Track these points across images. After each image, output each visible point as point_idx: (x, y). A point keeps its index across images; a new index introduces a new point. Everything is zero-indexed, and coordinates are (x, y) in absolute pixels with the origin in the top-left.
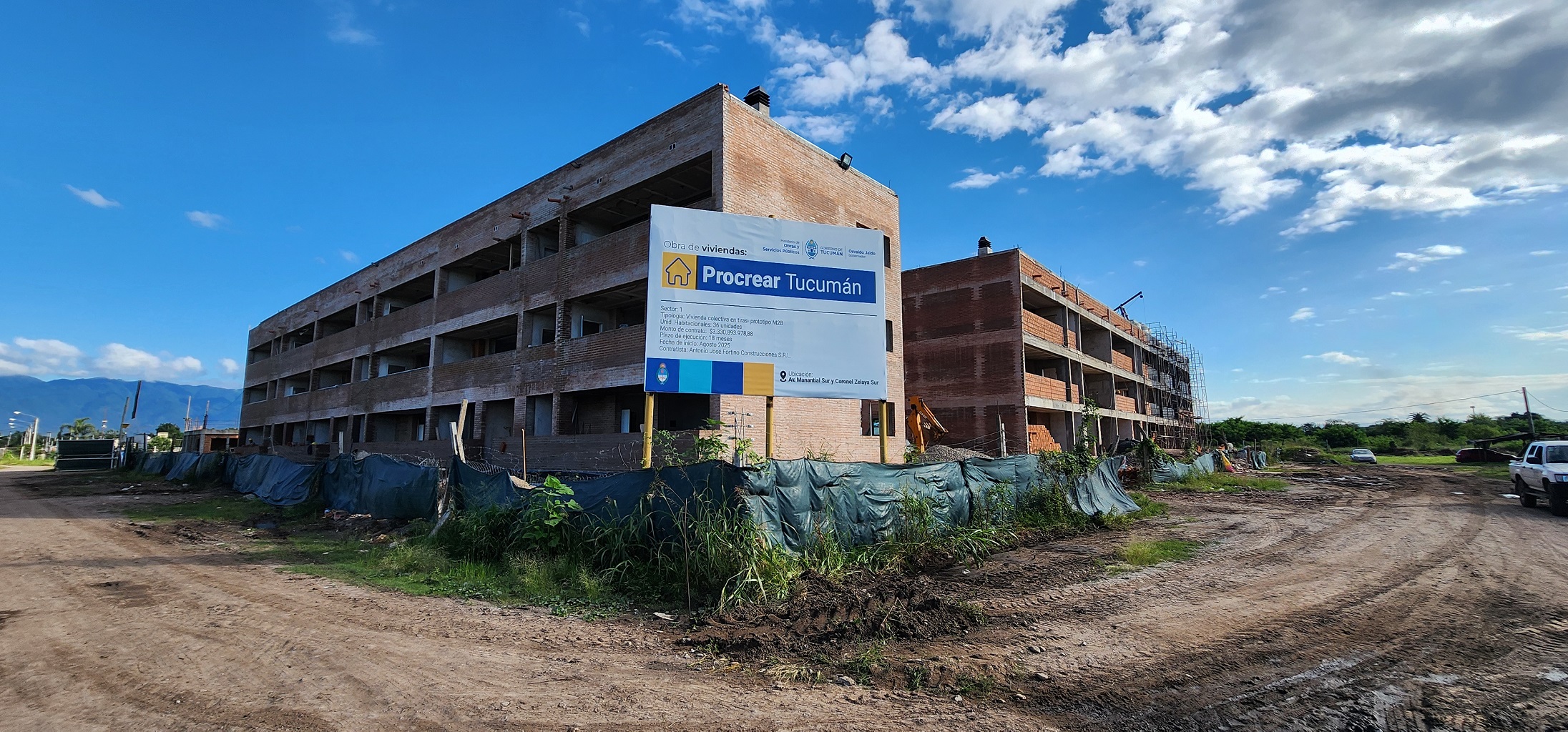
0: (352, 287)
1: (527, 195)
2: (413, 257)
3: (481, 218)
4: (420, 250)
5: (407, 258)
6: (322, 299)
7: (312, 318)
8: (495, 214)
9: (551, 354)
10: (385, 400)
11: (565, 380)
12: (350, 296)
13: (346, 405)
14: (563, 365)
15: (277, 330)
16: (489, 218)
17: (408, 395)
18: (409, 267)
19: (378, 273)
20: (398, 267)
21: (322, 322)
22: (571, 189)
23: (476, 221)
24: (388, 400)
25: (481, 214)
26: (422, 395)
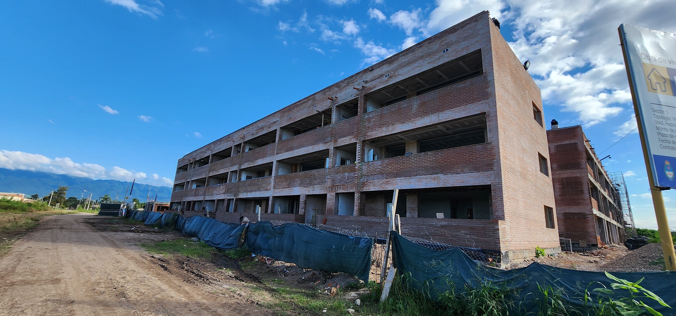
0: (230, 139)
1: (335, 88)
2: (264, 124)
3: (306, 102)
4: (268, 120)
5: (260, 124)
6: (214, 144)
7: (209, 153)
8: (314, 99)
9: (353, 170)
10: (245, 192)
11: (364, 185)
12: (229, 143)
13: (224, 193)
14: (362, 176)
15: (191, 159)
16: (310, 102)
17: (259, 190)
18: (262, 128)
19: (245, 132)
20: (255, 129)
21: (213, 155)
22: (366, 82)
23: (302, 104)
24: (247, 191)
25: (306, 100)
26: (267, 190)
